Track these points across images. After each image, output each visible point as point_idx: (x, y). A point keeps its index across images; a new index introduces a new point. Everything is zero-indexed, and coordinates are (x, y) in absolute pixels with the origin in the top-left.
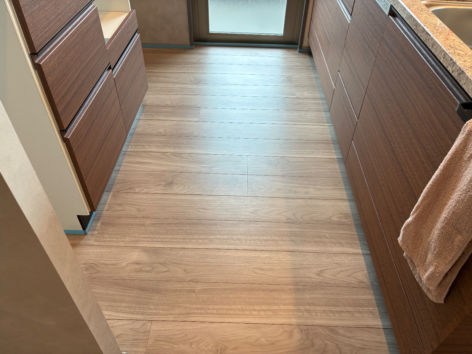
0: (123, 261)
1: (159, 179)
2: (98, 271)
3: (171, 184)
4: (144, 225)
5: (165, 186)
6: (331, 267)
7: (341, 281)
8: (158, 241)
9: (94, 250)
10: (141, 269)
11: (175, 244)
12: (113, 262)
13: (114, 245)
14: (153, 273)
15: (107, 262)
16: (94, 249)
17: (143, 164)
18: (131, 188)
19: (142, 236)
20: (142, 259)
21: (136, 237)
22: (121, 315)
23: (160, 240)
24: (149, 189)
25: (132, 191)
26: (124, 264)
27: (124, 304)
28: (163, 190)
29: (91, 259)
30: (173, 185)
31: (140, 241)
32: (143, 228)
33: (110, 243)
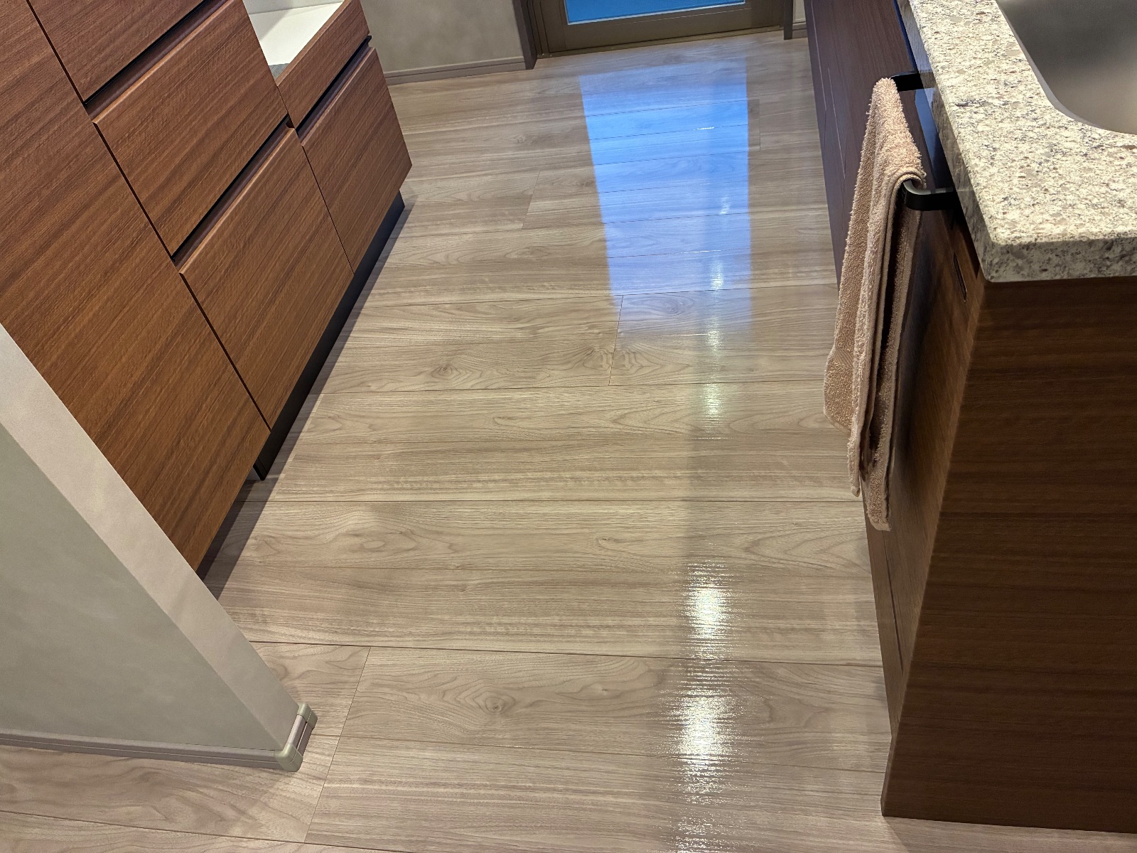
0: (327, 531)
1: (421, 361)
2: (279, 552)
3: (445, 369)
4: (378, 457)
5: (432, 374)
6: (782, 533)
7: (801, 564)
8: (404, 489)
9: (275, 510)
10: (361, 544)
11: (437, 493)
12: (309, 533)
13: (314, 499)
14: (384, 554)
15: (298, 533)
16: (276, 508)
17: (391, 332)
18: (362, 383)
19: (373, 479)
20: (366, 526)
21: (359, 482)
22: (311, 634)
23: (408, 486)
24: (397, 384)
25: (363, 389)
26: (330, 536)
27: (321, 615)
28: (427, 383)
29: (269, 529)
30: (450, 371)
31: (368, 490)
32: (376, 463)
33: (307, 496)
